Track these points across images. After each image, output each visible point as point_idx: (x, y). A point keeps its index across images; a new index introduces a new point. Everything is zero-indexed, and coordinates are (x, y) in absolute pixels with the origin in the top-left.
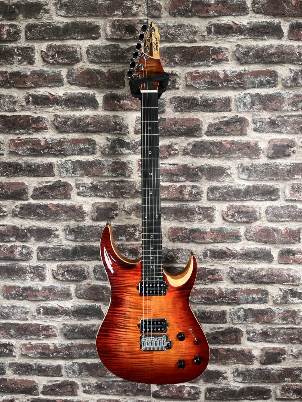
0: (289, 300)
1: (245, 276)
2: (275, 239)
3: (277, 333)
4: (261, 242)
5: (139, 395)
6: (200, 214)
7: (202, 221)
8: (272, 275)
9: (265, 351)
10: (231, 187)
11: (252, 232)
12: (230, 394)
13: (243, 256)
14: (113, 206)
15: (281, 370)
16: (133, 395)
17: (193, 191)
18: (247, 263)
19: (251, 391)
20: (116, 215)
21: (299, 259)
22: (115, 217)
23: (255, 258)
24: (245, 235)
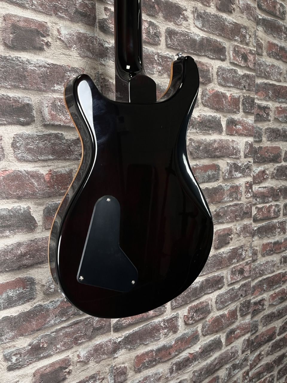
0: (233, 175)
1: (203, 149)
2: (223, 107)
3: (226, 211)
4: (214, 109)
5: (95, 337)
6: (159, 64)
7: (162, 75)
8: (222, 147)
9: (217, 234)
10: (188, 34)
11: (207, 96)
12: (193, 294)
13: (200, 124)
14: (41, 27)
15: (230, 252)
16: (87, 341)
17: (151, 29)
18: (204, 134)
19: (209, 284)
20: (48, 44)
21: (239, 130)
22: (45, 47)
23: (209, 127)
24: (201, 99)
